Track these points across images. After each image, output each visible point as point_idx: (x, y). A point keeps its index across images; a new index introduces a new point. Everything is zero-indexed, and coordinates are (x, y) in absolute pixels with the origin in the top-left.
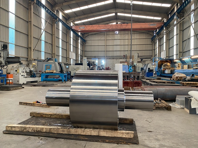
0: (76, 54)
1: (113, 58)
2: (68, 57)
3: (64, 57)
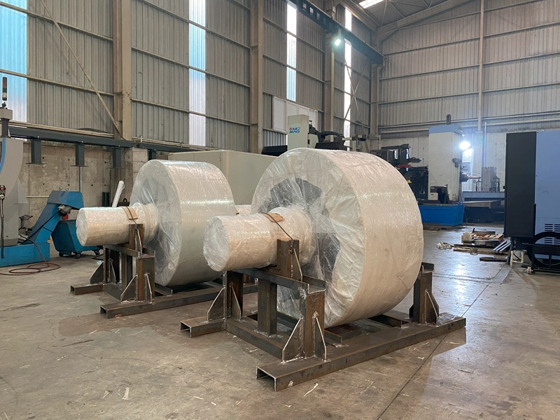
0: (322, 113)
2: (256, 125)
3: (225, 121)
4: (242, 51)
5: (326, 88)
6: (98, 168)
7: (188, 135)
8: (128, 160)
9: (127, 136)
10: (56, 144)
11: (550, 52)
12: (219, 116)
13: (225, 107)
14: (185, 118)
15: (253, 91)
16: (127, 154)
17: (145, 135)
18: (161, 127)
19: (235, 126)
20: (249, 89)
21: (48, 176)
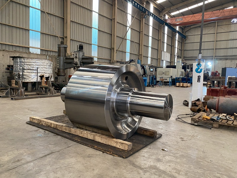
0: (171, 54)
4: (157, 41)
5: (172, 47)
7: (148, 62)
11: (234, 39)
12: (152, 57)
14: (148, 58)
15: (159, 50)
19: (155, 59)
20: (158, 50)
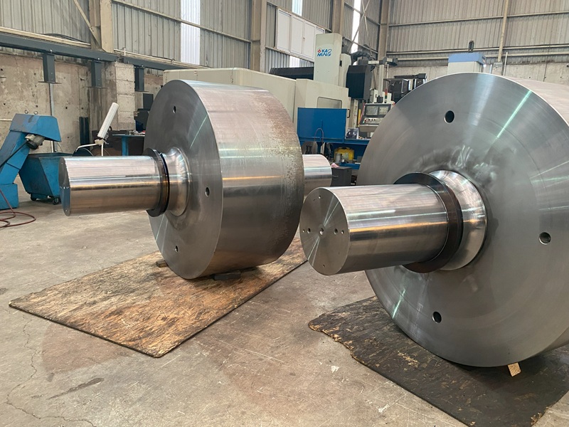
1: (548, 61)
2: (258, 42)
3: (222, 35)
6: (72, 87)
7: (180, 50)
8: (111, 78)
9: (108, 46)
10: (17, 51)
12: (215, 28)
13: (222, 17)
14: (176, 28)
16: (109, 69)
17: (129, 47)
18: (147, 38)
19: (234, 42)
21: (10, 93)
